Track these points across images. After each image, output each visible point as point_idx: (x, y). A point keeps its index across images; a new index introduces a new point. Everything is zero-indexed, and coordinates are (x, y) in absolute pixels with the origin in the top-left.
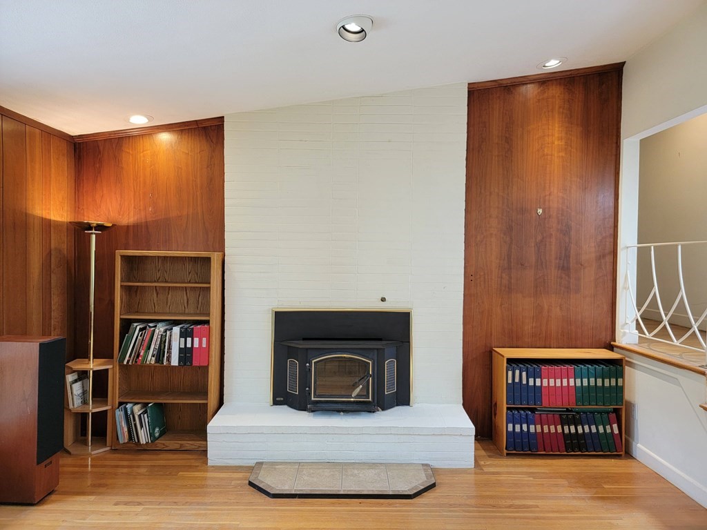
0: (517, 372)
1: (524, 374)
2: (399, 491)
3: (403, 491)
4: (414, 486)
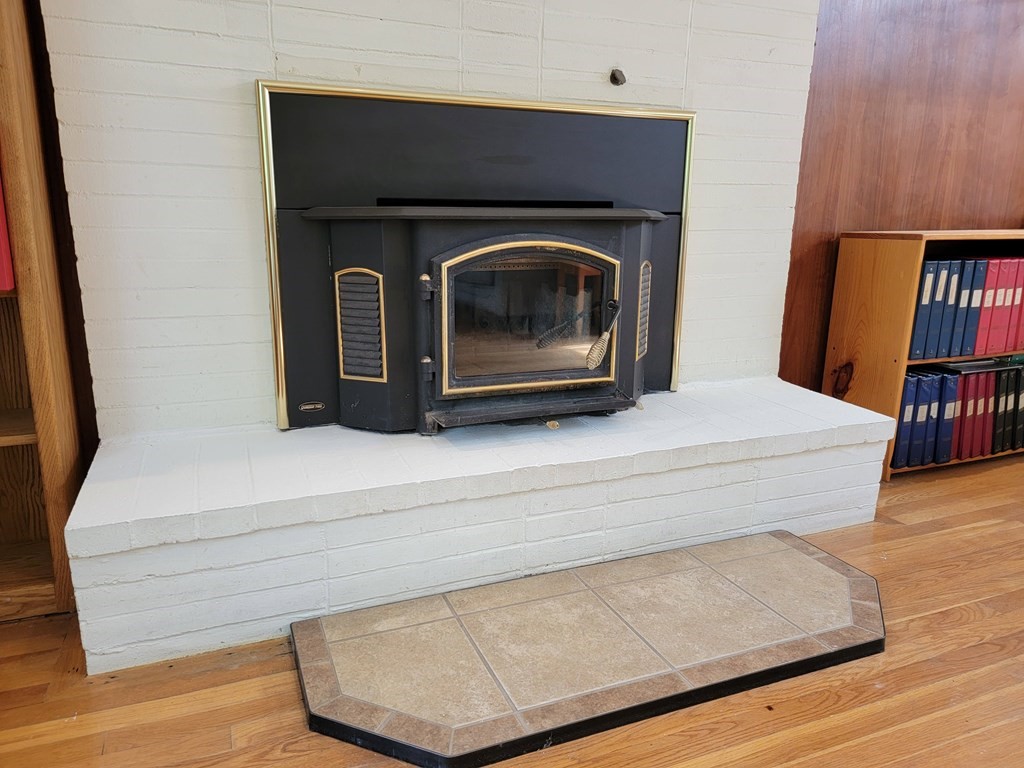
0: (944, 274)
1: (955, 278)
2: (836, 633)
3: (847, 630)
4: (848, 605)
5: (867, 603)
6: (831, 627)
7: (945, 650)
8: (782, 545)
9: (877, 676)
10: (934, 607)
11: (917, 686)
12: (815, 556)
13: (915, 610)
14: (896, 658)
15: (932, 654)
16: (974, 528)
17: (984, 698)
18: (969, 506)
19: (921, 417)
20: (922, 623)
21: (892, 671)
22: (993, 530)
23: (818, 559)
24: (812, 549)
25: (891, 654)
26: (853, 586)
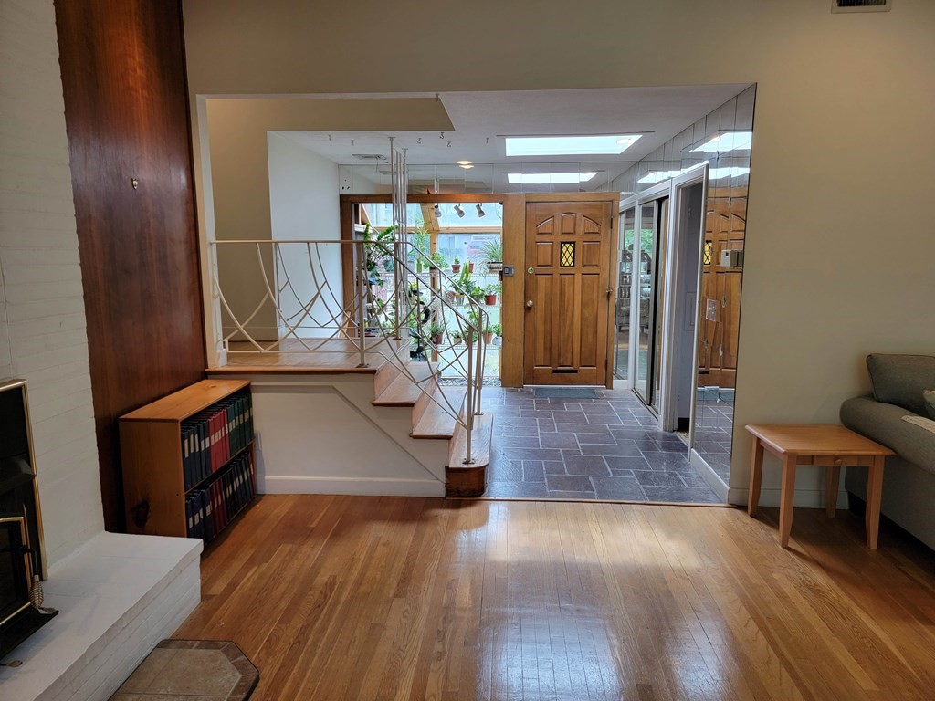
0: (192, 438)
2: (238, 686)
3: (242, 680)
4: (232, 666)
5: (238, 659)
6: (235, 685)
7: (281, 661)
8: (171, 651)
9: (266, 695)
10: (262, 640)
11: (283, 687)
12: (195, 646)
13: (257, 647)
14: (266, 679)
15: (278, 666)
16: (249, 579)
17: (308, 673)
18: (237, 565)
19: (197, 521)
20: (264, 651)
21: (270, 687)
22: (257, 575)
23: (197, 648)
24: (189, 643)
25: (263, 679)
26: (226, 652)
